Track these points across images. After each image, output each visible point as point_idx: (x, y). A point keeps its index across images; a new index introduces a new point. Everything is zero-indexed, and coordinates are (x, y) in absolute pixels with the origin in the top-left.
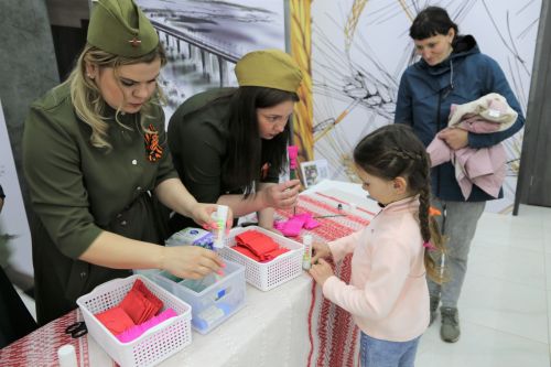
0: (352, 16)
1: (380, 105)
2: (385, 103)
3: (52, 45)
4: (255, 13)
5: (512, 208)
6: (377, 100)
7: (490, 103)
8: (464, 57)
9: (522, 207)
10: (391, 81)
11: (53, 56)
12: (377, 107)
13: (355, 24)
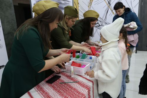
0: (90, 2)
1: (99, 26)
2: (100, 26)
3: (14, 11)
4: (66, 2)
5: (135, 51)
6: (98, 25)
7: (131, 24)
8: (127, 13)
9: (137, 51)
10: (102, 20)
11: (14, 14)
12: (98, 27)
13: (91, 4)
